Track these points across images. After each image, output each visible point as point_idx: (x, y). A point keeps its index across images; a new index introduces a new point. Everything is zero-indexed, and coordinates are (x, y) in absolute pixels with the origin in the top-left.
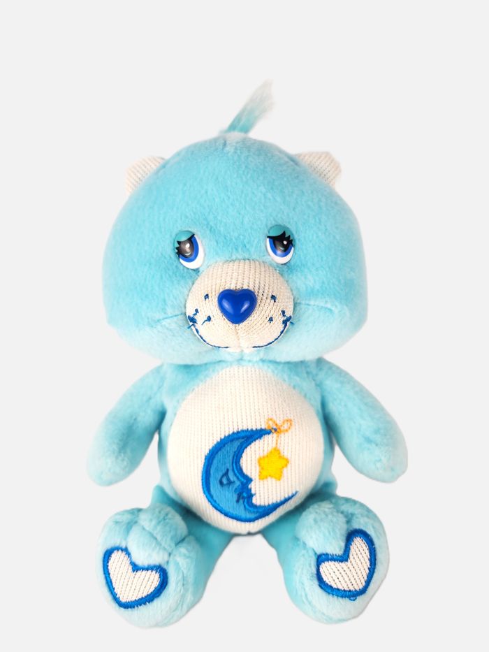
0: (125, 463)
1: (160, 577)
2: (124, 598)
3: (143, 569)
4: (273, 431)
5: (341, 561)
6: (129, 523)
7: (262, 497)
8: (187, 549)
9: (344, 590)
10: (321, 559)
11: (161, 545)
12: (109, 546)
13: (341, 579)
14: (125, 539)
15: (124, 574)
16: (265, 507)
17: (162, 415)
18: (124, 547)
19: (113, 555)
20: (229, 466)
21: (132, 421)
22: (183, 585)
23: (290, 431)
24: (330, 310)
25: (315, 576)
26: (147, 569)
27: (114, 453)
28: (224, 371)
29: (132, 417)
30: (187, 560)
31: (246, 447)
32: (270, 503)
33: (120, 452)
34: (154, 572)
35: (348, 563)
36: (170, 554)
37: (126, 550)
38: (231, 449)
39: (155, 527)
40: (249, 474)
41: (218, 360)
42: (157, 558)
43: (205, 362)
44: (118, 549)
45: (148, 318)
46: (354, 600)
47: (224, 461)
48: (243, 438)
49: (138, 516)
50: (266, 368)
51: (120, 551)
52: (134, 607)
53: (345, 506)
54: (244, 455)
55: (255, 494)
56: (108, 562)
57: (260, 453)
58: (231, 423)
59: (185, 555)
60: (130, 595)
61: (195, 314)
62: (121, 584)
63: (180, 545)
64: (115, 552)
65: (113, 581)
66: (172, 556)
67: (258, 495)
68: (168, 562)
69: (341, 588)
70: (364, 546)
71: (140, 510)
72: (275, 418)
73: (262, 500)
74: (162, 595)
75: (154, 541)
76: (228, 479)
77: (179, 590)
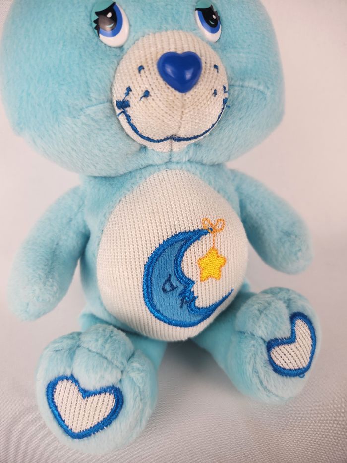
0: (55, 288)
1: (114, 398)
2: (77, 429)
3: (95, 393)
4: (209, 231)
5: (290, 343)
6: (70, 349)
7: (204, 300)
8: (139, 363)
9: (295, 370)
10: (271, 345)
11: (112, 364)
12: (51, 377)
13: (292, 359)
14: (70, 366)
15: (74, 404)
16: (206, 308)
17: (86, 238)
18: (69, 375)
19: (58, 387)
20: (171, 271)
21: (54, 246)
22: (141, 400)
23: (224, 230)
24: (262, 93)
25: (268, 362)
26: (100, 393)
27: (40, 279)
28: (151, 177)
29: (53, 241)
30: (142, 374)
31: (186, 250)
32: (211, 304)
33: (47, 278)
34: (108, 394)
35: (297, 344)
36: (122, 372)
37: (73, 379)
38: (171, 253)
39: (103, 346)
40: (190, 277)
41: (144, 165)
42: (110, 379)
43: (130, 169)
44: (62, 378)
45: (69, 107)
46: (303, 377)
47: (165, 266)
48: (182, 240)
49: (80, 340)
50: (193, 170)
51: (65, 380)
52: (90, 435)
53: (280, 294)
54: (185, 258)
55: (198, 297)
56: (53, 395)
57: (199, 254)
58: (168, 227)
59: (138, 369)
60: (85, 423)
61: (127, 94)
62: (72, 415)
63: (132, 360)
64: (60, 382)
65: (62, 414)
66: (125, 373)
67: (200, 298)
68: (121, 381)
69: (292, 368)
70: (305, 325)
71: (79, 334)
72: (209, 218)
73: (204, 302)
74: (120, 415)
75: (105, 361)
76: (171, 286)
77: (137, 406)
